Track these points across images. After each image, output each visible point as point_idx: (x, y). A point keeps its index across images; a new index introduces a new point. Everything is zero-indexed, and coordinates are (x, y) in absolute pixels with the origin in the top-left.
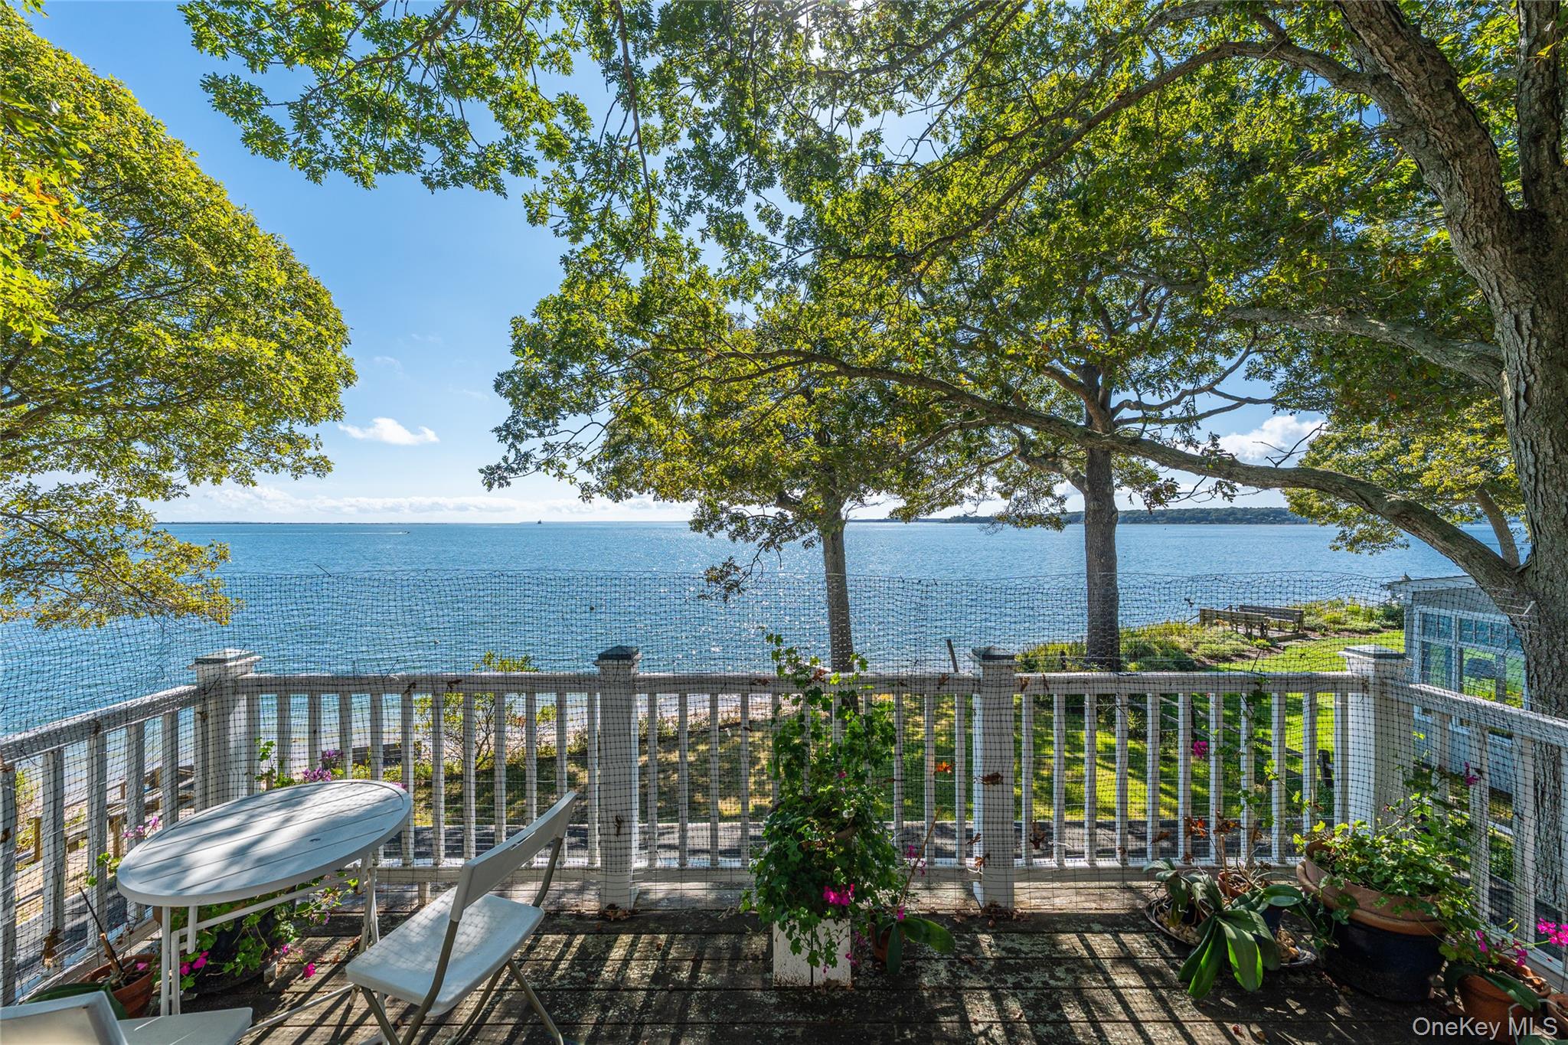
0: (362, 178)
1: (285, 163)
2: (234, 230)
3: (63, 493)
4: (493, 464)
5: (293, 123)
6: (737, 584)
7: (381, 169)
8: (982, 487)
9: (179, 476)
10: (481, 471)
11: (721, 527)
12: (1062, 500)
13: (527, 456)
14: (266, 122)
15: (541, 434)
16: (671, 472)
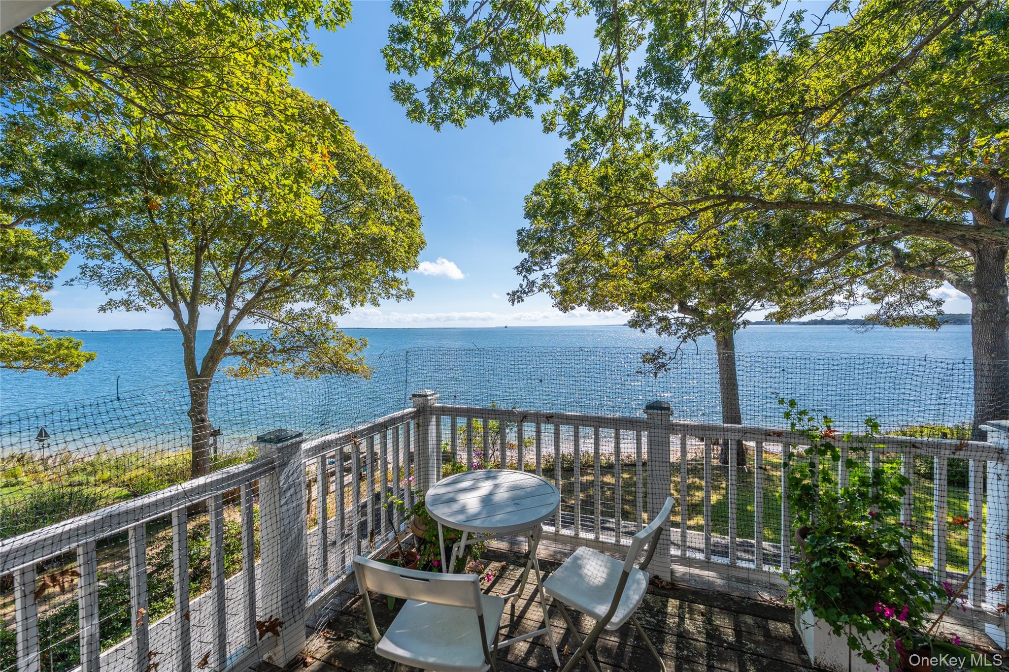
0: (458, 122)
1: (425, 124)
2: (373, 169)
3: (303, 314)
4: (516, 289)
5: (428, 100)
6: (664, 365)
7: (468, 115)
8: (851, 294)
9: (346, 303)
10: (508, 294)
11: (650, 325)
12: (939, 303)
13: (533, 283)
14: (416, 101)
15: (541, 269)
16: (617, 288)
